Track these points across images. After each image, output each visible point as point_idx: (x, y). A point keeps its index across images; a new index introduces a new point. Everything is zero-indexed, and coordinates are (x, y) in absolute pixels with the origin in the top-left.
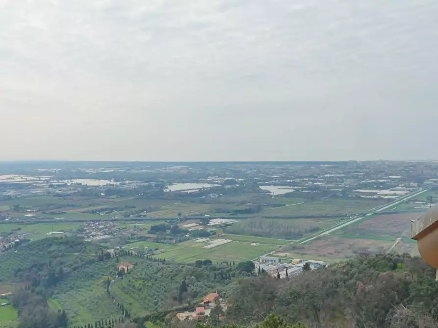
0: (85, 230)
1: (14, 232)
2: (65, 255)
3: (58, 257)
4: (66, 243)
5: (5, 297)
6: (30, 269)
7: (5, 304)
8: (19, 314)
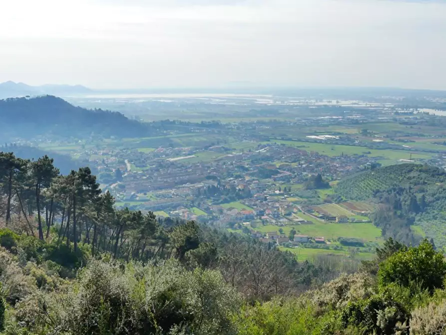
0: (438, 162)
1: (365, 155)
2: (426, 183)
3: (419, 184)
4: (426, 171)
5: (366, 215)
6: (389, 192)
7: (366, 221)
8: (384, 233)
